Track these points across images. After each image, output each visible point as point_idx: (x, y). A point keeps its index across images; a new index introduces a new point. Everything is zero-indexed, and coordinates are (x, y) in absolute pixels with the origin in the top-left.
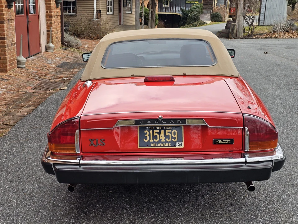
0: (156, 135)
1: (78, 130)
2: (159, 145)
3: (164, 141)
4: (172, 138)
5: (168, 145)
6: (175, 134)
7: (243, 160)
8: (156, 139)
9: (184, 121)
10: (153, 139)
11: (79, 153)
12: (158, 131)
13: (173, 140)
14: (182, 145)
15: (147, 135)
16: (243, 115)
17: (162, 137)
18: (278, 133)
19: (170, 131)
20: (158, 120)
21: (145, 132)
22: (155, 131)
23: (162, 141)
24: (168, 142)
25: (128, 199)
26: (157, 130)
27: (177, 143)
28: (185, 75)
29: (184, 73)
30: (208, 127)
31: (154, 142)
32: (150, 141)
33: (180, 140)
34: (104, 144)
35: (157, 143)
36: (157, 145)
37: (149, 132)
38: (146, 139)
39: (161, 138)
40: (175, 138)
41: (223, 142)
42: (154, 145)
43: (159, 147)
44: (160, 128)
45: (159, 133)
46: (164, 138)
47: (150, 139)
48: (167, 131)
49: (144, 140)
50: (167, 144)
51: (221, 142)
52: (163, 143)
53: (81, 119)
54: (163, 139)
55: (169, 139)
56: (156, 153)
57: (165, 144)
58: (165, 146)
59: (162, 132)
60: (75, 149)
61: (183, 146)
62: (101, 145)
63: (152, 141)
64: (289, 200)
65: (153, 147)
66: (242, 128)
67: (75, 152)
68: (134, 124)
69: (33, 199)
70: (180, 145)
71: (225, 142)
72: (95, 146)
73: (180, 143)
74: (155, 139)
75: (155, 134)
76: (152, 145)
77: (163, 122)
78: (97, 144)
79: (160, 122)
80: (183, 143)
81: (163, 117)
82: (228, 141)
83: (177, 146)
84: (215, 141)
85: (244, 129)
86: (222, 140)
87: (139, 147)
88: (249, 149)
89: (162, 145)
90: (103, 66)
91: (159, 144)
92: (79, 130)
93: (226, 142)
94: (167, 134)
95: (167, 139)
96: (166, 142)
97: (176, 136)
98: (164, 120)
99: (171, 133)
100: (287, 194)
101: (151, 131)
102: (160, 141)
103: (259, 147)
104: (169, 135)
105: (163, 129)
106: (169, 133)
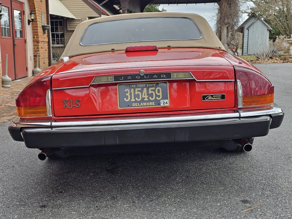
0: (139, 94)
1: (49, 90)
3: (147, 100)
4: (156, 96)
5: (152, 104)
6: (159, 92)
7: (237, 115)
8: (139, 98)
9: (168, 75)
10: (135, 98)
11: (51, 116)
12: (140, 89)
13: (157, 98)
14: (167, 103)
15: (128, 94)
16: (234, 67)
17: (145, 95)
18: (273, 87)
19: (154, 88)
20: (140, 75)
21: (126, 91)
22: (137, 89)
23: (145, 100)
24: (152, 101)
25: (110, 179)
26: (139, 87)
27: (162, 101)
28: (169, 48)
29: (169, 45)
30: (196, 81)
31: (136, 102)
32: (132, 100)
33: (164, 97)
34: (80, 105)
35: (140, 102)
36: (140, 104)
37: (130, 91)
38: (127, 99)
39: (143, 97)
40: (159, 96)
41: (214, 97)
42: (136, 104)
43: (142, 106)
44: (142, 86)
45: (142, 91)
46: (148, 96)
47: (131, 98)
48: (150, 89)
49: (125, 99)
50: (150, 103)
51: (210, 98)
53: (53, 78)
54: (146, 98)
55: (152, 97)
56: (138, 114)
57: (148, 103)
58: (148, 106)
59: (145, 89)
60: (46, 112)
61: (168, 105)
62: (76, 106)
63: (134, 100)
64: (290, 174)
65: (135, 106)
66: (234, 81)
67: (47, 115)
68: (112, 80)
69: (3, 183)
70: (165, 103)
71: (215, 97)
72: (69, 108)
73: (165, 101)
74: (137, 99)
75: (137, 93)
76: (133, 105)
77: (145, 77)
78: (72, 106)
79: (142, 78)
80: (168, 101)
81: (145, 71)
82: (219, 97)
83: (162, 105)
84: (204, 97)
85: (236, 82)
86: (212, 96)
87: (119, 108)
88: (243, 105)
89: (145, 104)
90: (81, 44)
91: (142, 103)
92: (51, 90)
93: (217, 97)
94: (150, 92)
95: (150, 98)
96: (149, 101)
97: (160, 94)
98: (146, 75)
99: (154, 91)
100: (287, 169)
101: (132, 89)
102: (143, 100)
103: (254, 102)
104: (152, 93)
105: (146, 87)
106: (152, 90)
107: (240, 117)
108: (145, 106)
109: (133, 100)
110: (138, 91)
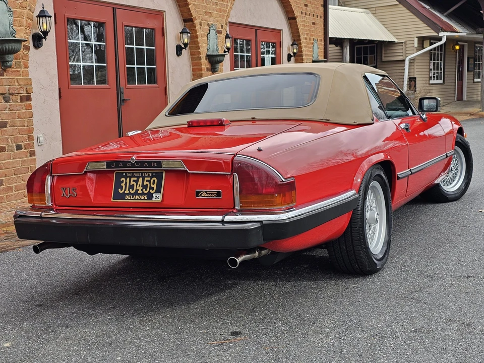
0: (133, 185)
1: (49, 175)
2: (134, 198)
3: (141, 192)
5: (145, 198)
6: (153, 184)
7: (219, 218)
8: (133, 190)
9: (159, 164)
10: (129, 190)
11: (50, 204)
12: (136, 179)
13: (151, 190)
14: (159, 198)
15: (123, 184)
16: (234, 156)
17: (139, 186)
19: (149, 179)
20: (130, 162)
21: (121, 180)
22: (132, 179)
23: (139, 192)
24: (145, 194)
26: (135, 177)
27: (154, 195)
28: (253, 120)
30: (188, 172)
31: (130, 194)
33: (158, 191)
34: (76, 195)
35: (133, 195)
36: (133, 197)
37: (126, 180)
38: (121, 190)
40: (153, 189)
41: (208, 194)
42: (129, 197)
43: (134, 199)
44: (138, 175)
45: (137, 182)
46: (142, 188)
47: (125, 190)
48: (146, 179)
49: (120, 189)
50: (143, 196)
51: (204, 194)
52: (139, 194)
54: (140, 190)
55: (146, 190)
57: (141, 196)
58: (140, 199)
59: (141, 179)
60: (45, 200)
61: (160, 200)
62: (73, 196)
65: (128, 199)
66: (230, 175)
67: (46, 203)
68: (104, 167)
70: (157, 198)
71: (210, 194)
72: (67, 197)
73: (158, 195)
74: (131, 190)
75: (132, 183)
76: (126, 197)
77: (136, 165)
78: (69, 195)
79: (133, 165)
80: (160, 195)
82: (214, 194)
83: (154, 199)
84: (198, 193)
86: (206, 192)
87: (112, 200)
89: (138, 197)
91: (135, 196)
92: (51, 176)
93: (212, 194)
94: (145, 183)
95: (144, 190)
96: (143, 194)
97: (155, 186)
98: (137, 162)
99: (149, 181)
101: (128, 179)
102: (136, 193)
103: (254, 203)
104: (147, 185)
105: (142, 176)
106: (147, 181)
107: (223, 222)
108: (137, 199)
109: (127, 192)
110: (133, 181)
